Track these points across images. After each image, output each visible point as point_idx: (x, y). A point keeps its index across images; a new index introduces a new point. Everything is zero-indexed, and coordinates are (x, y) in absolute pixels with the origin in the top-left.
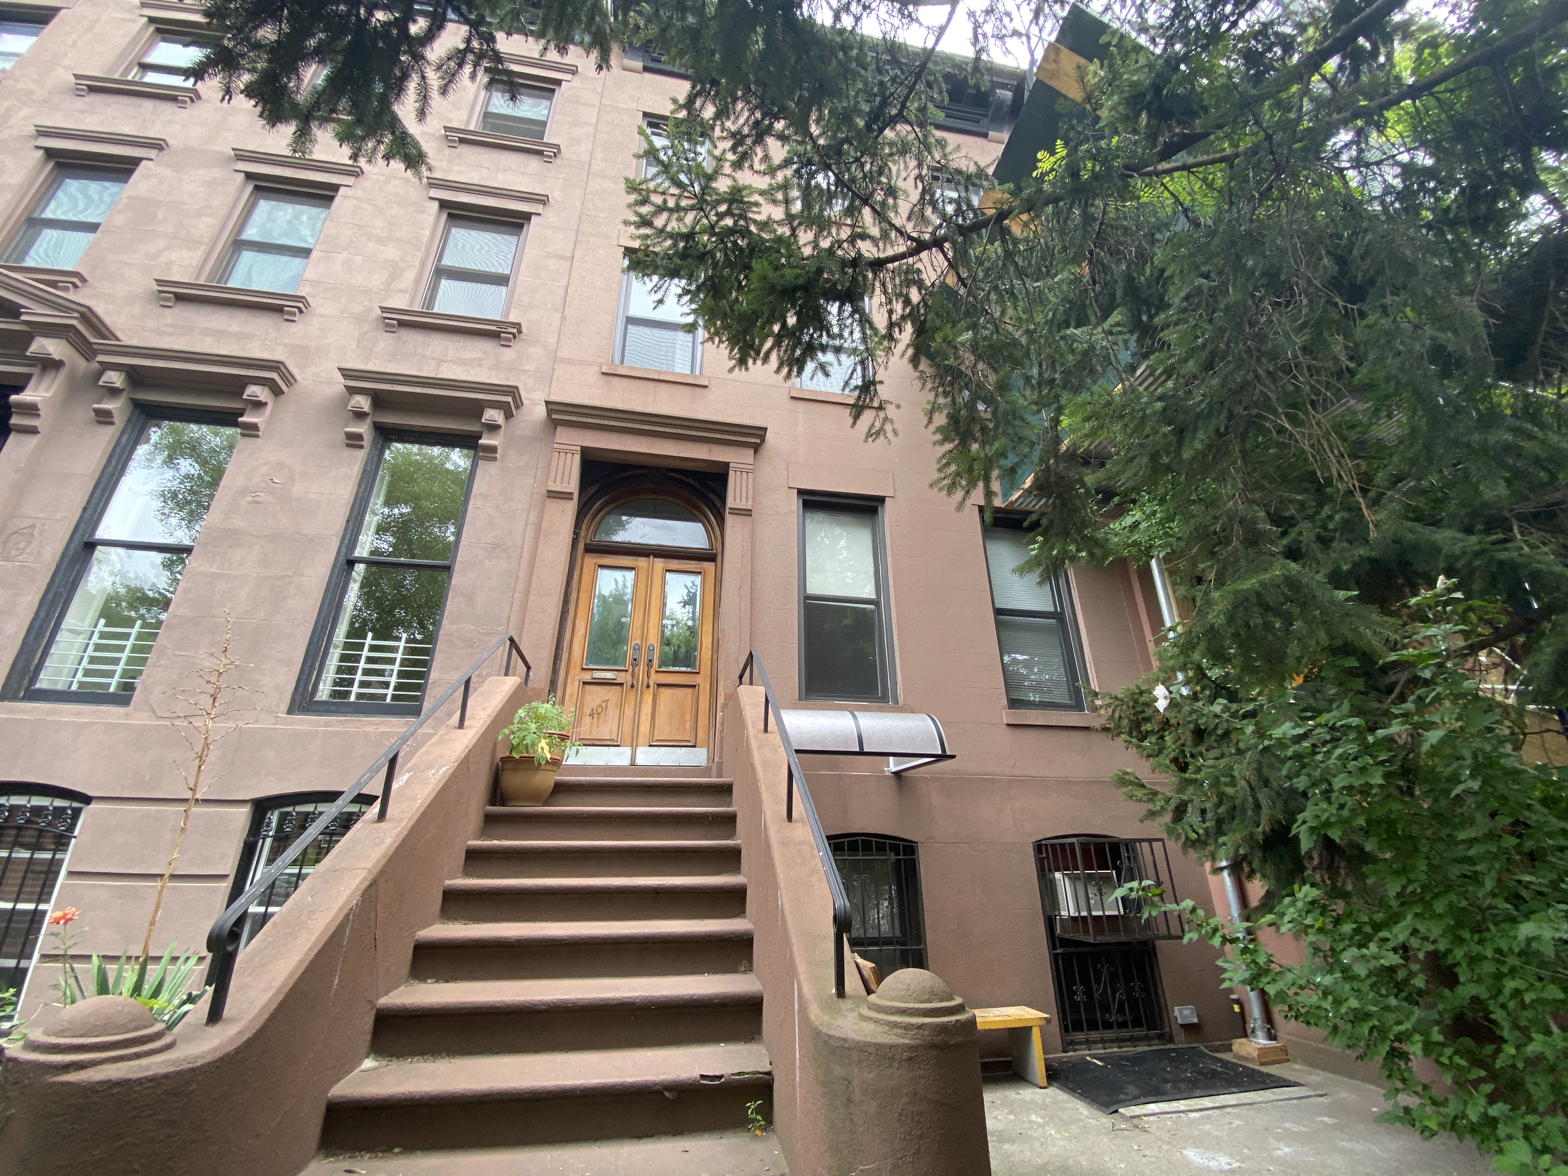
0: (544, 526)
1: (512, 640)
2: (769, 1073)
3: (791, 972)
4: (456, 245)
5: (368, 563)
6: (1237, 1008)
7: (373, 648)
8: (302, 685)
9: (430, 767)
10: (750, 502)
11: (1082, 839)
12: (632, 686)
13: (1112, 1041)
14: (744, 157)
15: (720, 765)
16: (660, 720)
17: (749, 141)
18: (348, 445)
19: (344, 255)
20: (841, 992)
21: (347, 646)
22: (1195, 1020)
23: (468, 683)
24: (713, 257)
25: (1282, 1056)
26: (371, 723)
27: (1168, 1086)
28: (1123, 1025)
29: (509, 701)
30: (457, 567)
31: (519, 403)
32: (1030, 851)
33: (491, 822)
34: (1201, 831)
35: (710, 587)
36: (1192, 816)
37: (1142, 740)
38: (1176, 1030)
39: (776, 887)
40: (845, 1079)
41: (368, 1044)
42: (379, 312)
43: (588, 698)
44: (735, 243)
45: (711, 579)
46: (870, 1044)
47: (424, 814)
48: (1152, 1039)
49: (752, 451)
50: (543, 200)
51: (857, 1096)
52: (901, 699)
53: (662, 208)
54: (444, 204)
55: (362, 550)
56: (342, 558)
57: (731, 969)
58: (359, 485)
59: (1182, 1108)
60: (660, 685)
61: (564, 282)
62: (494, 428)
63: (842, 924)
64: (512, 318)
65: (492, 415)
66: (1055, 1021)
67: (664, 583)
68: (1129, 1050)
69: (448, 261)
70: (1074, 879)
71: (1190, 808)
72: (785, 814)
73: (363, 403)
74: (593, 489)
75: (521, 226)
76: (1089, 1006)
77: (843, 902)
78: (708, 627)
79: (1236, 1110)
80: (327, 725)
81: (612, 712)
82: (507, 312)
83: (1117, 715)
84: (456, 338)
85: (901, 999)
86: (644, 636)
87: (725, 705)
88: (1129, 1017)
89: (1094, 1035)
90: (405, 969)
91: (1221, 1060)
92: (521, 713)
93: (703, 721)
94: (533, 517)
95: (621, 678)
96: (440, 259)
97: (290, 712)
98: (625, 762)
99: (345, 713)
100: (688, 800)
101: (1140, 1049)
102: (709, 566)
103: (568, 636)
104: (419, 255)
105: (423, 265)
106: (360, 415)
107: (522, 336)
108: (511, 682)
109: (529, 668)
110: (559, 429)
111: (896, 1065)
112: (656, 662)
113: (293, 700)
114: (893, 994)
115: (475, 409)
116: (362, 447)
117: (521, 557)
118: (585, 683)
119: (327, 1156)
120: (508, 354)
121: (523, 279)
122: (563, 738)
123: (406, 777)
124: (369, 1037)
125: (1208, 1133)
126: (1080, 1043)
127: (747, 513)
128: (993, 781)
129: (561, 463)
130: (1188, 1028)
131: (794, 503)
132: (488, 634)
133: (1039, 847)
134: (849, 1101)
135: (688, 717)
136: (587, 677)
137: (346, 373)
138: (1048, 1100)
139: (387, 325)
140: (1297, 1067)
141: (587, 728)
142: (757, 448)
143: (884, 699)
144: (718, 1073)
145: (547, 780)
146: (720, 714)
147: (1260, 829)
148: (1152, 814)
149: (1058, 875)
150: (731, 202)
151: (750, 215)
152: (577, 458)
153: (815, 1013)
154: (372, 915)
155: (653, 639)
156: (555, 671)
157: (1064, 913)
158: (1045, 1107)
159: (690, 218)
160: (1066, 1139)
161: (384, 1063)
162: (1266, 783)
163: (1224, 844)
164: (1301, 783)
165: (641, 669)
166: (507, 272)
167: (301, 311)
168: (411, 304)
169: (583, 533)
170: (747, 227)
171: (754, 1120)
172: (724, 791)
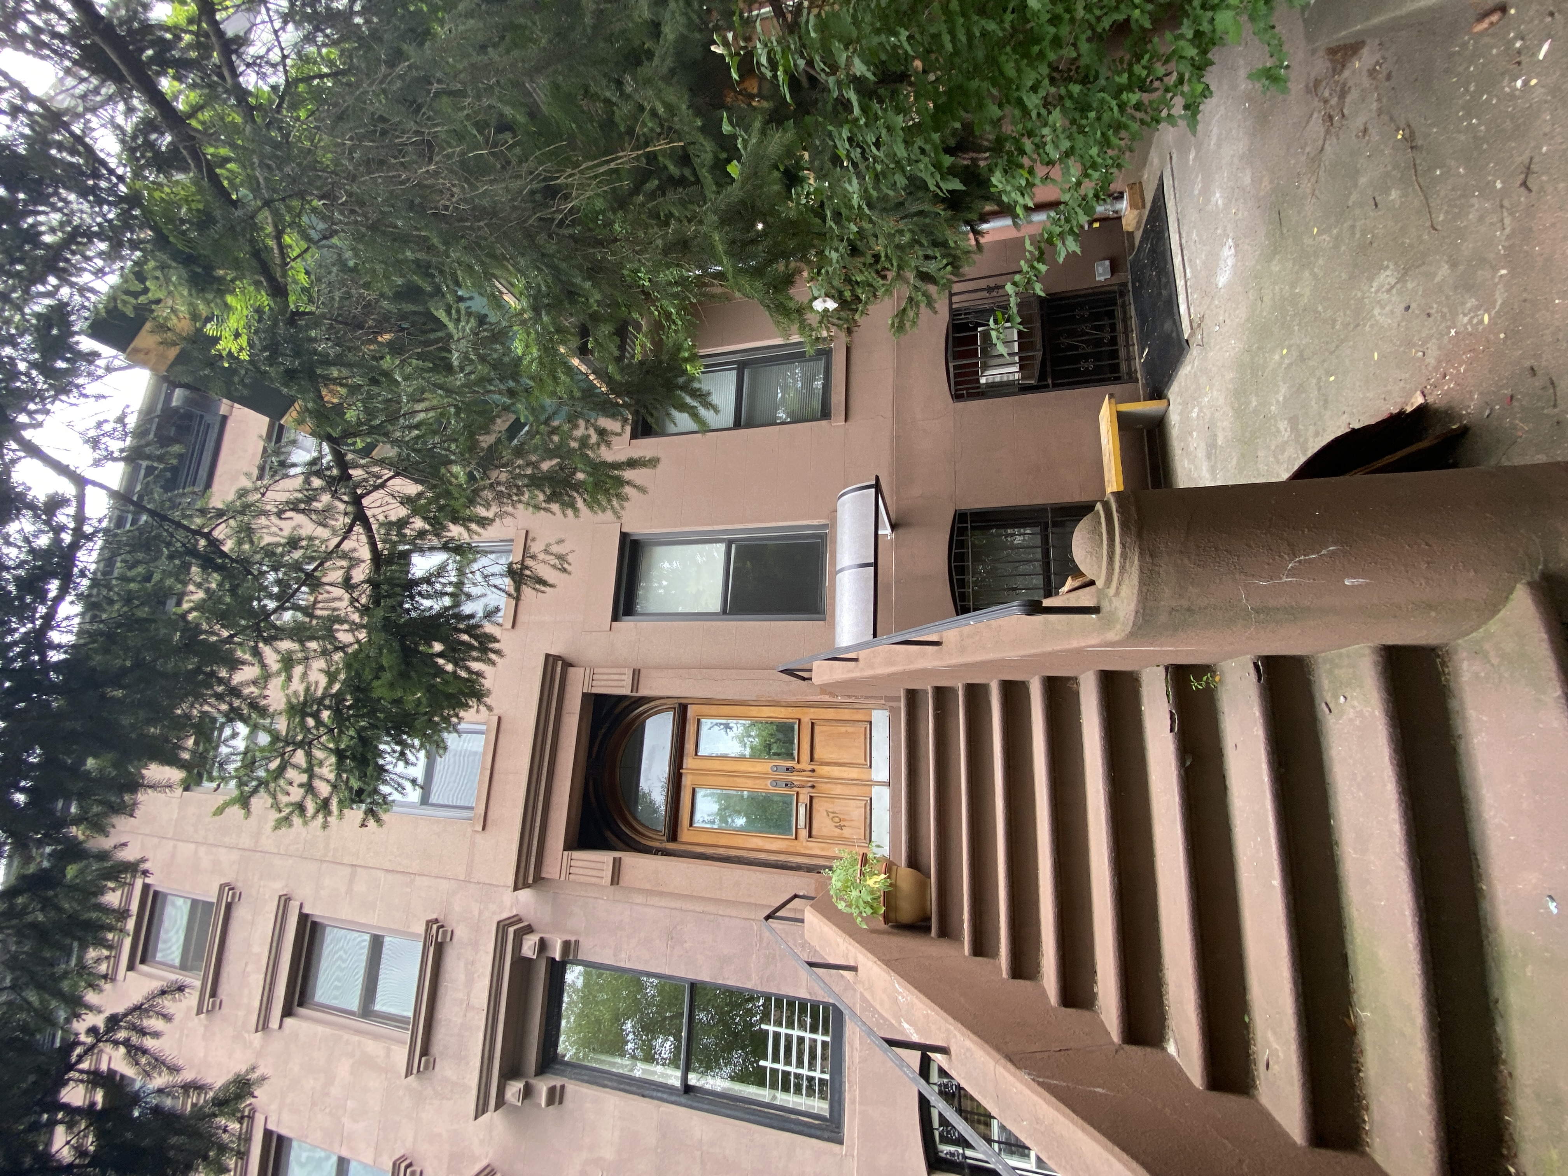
0: (648, 886)
1: (767, 918)
2: (1167, 668)
3: (1079, 651)
4: (336, 998)
5: (687, 1069)
6: (1096, 225)
7: (776, 1059)
8: (813, 1131)
9: (896, 1001)
10: (626, 671)
11: (950, 359)
12: (813, 787)
13: (1127, 337)
14: (254, 705)
15: (889, 699)
16: (846, 758)
17: (237, 703)
18: (561, 1102)
19: (345, 1120)
20: (1095, 610)
21: (774, 1086)
22: (1107, 263)
23: (811, 965)
24: (364, 729)
25: (1137, 187)
26: (851, 1057)
27: (1164, 293)
28: (1113, 328)
29: (828, 918)
30: (692, 976)
31: (516, 919)
32: (961, 405)
33: (947, 932)
34: (945, 261)
35: (713, 709)
36: (931, 267)
37: (860, 300)
38: (1116, 280)
39: (1003, 660)
40: (1170, 613)
41: (1154, 1051)
42: (410, 1078)
43: (826, 832)
44: (349, 708)
45: (705, 709)
46: (1140, 591)
47: (942, 1007)
48: (1124, 302)
49: (571, 669)
50: (285, 901)
51: (1185, 603)
52: (823, 522)
53: (309, 788)
54: (288, 1012)
55: (674, 1077)
56: (683, 1099)
57: (1074, 698)
58: (604, 1086)
59: (1183, 282)
60: (812, 759)
61: (381, 874)
62: (543, 945)
63: (1034, 608)
64: (421, 929)
65: (529, 947)
66: (1111, 388)
67: (710, 757)
68: (1134, 322)
69: (354, 1003)
70: (986, 367)
71: (925, 269)
72: (935, 648)
73: (514, 1088)
74: (608, 834)
75: (315, 924)
76: (1097, 357)
77: (1015, 606)
78: (754, 711)
79: (1184, 235)
80: (853, 1102)
81: (837, 806)
82: (412, 936)
83: (835, 321)
84: (442, 991)
85: (1099, 559)
86: (763, 776)
87: (831, 694)
88: (1106, 322)
89: (1122, 354)
90: (1085, 1014)
91: (1141, 242)
92: (841, 905)
93: (846, 714)
94: (639, 899)
95: (804, 799)
96: (352, 1013)
97: (841, 1142)
98: (886, 791)
99: (841, 1084)
100: (922, 732)
101: (1133, 313)
102: (691, 711)
103: (763, 856)
104: (346, 1036)
105: (358, 1032)
106: (528, 1092)
107: (441, 918)
108: (810, 916)
109: (796, 896)
110: (544, 875)
111: (1157, 568)
112: (789, 764)
113: (829, 1140)
114: (1096, 567)
115: (522, 966)
116: (563, 1087)
117: (681, 910)
118: (810, 836)
119: (1254, 1086)
120: (461, 932)
121: (375, 920)
122: (865, 860)
123: (906, 1025)
124: (1149, 1050)
125: (1204, 263)
126: (1129, 366)
127: (636, 674)
128: (898, 438)
129: (581, 871)
130: (1114, 270)
131: (626, 625)
132: (761, 940)
133: (957, 397)
134: (1189, 609)
135: (843, 729)
136: (803, 833)
137: (481, 1110)
138: (1179, 400)
139: (426, 1068)
140: (1146, 176)
141: (854, 832)
142: (568, 664)
143: (823, 537)
144: (1168, 716)
145: (905, 876)
146: (840, 699)
147: (942, 213)
148: (930, 303)
149: (983, 381)
150: (304, 715)
151: (320, 693)
152: (576, 854)
153: (1112, 635)
154: (1038, 1056)
155: (765, 766)
156: (797, 868)
157: (1016, 376)
158: (1185, 404)
159: (319, 754)
160: (1211, 389)
161: (1170, 1033)
162: (901, 204)
163: (956, 242)
164: (901, 181)
165: (796, 778)
166: (367, 937)
167: (410, 1165)
168: (401, 1042)
169: (657, 844)
170: (332, 696)
171: (1207, 683)
172: (913, 697)
